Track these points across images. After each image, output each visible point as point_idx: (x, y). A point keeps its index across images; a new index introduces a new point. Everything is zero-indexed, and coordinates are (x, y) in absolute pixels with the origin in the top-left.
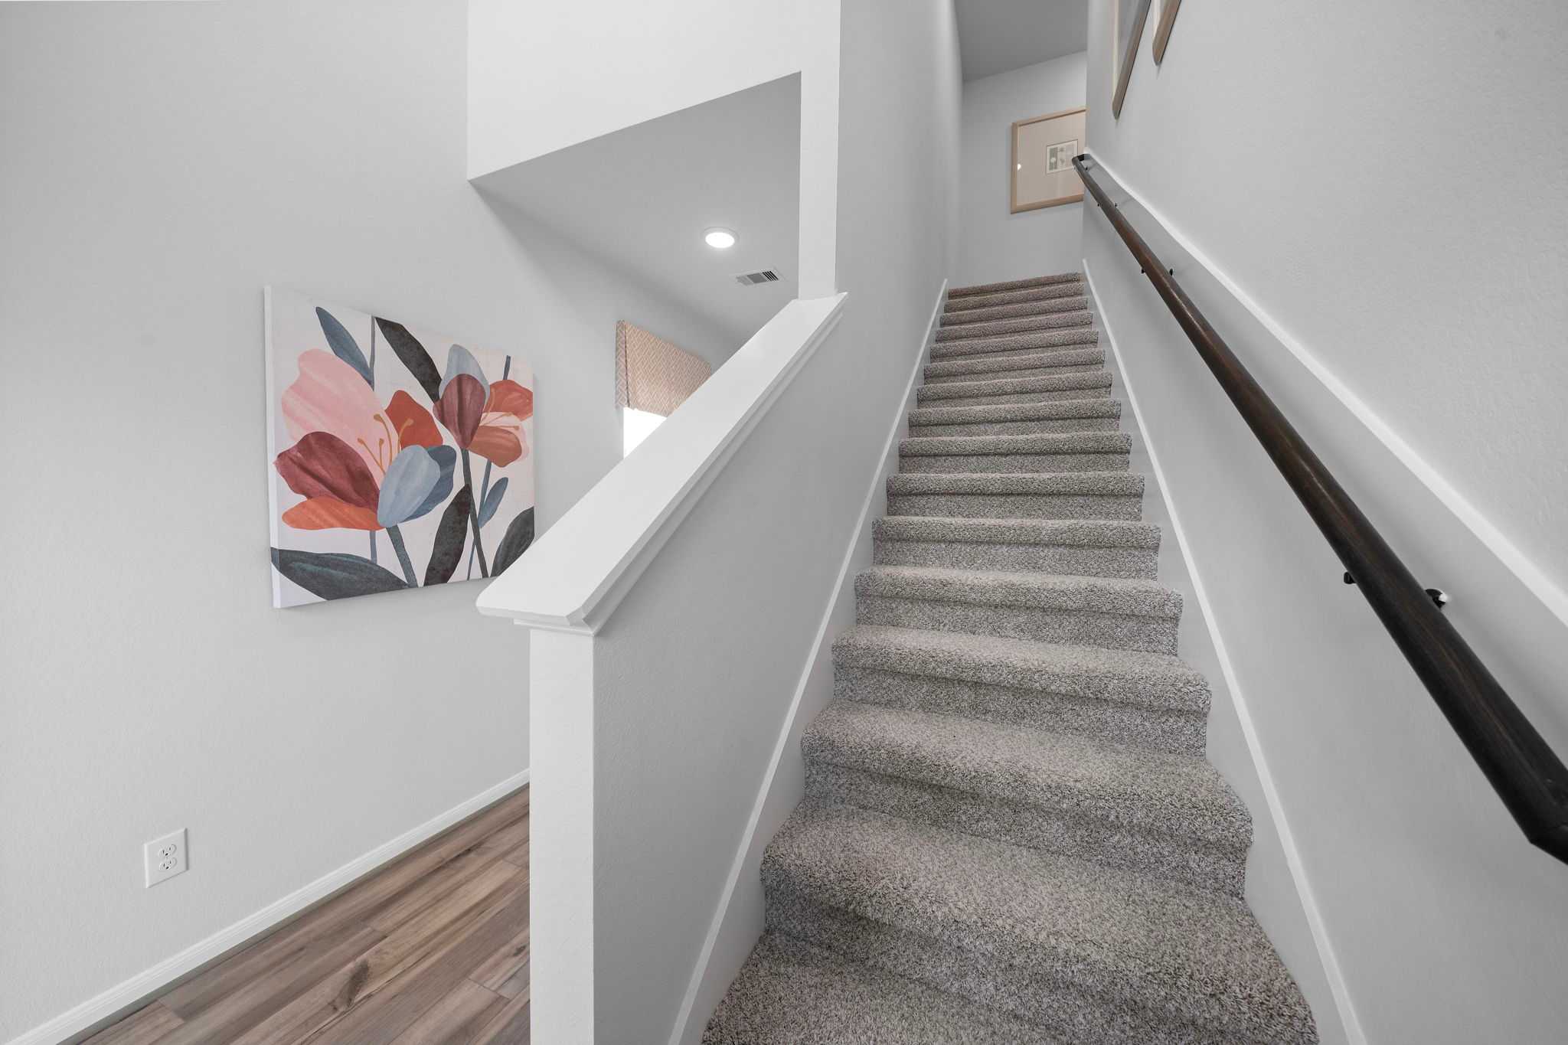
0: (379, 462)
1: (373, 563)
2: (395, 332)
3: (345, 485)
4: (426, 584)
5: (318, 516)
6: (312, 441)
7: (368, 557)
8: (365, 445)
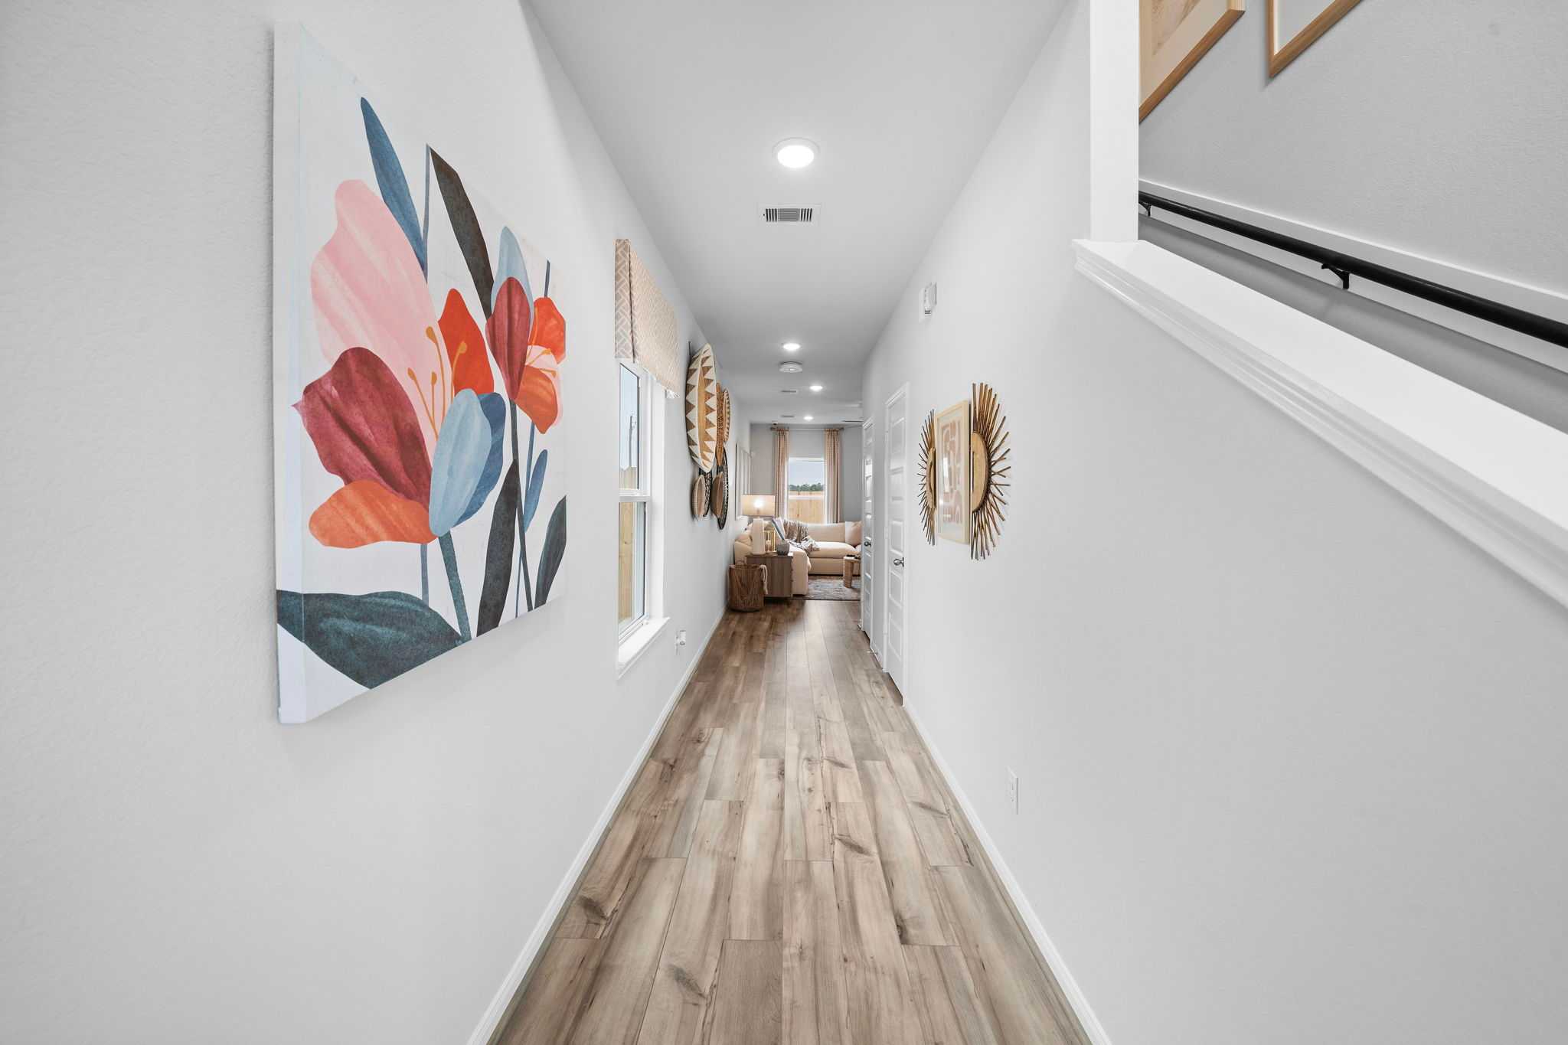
0: (432, 416)
1: (423, 604)
2: (447, 177)
3: (391, 454)
4: (479, 633)
5: (360, 520)
6: (352, 364)
7: (418, 594)
8: (416, 383)
